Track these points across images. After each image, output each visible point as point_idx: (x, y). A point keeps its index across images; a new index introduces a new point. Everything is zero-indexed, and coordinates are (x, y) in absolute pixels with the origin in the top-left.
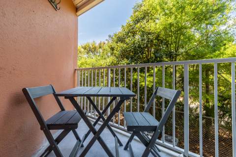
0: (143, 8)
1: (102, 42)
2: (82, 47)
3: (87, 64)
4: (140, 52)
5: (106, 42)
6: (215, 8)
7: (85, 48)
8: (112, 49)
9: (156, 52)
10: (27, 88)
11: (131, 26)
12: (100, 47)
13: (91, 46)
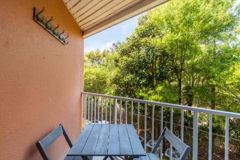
0: (148, 21)
1: (106, 51)
2: (87, 56)
3: (91, 74)
4: (145, 67)
5: (110, 50)
6: (225, 23)
7: (89, 57)
8: (117, 61)
9: (162, 67)
10: (40, 142)
11: (136, 39)
12: (104, 56)
13: (95, 54)
